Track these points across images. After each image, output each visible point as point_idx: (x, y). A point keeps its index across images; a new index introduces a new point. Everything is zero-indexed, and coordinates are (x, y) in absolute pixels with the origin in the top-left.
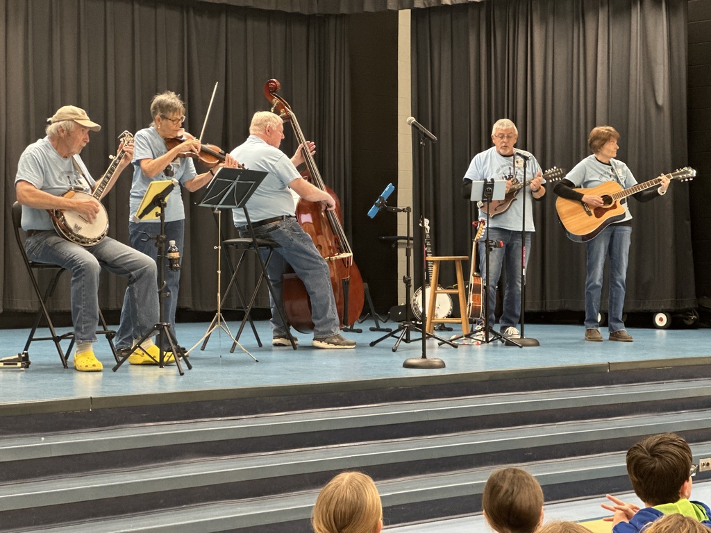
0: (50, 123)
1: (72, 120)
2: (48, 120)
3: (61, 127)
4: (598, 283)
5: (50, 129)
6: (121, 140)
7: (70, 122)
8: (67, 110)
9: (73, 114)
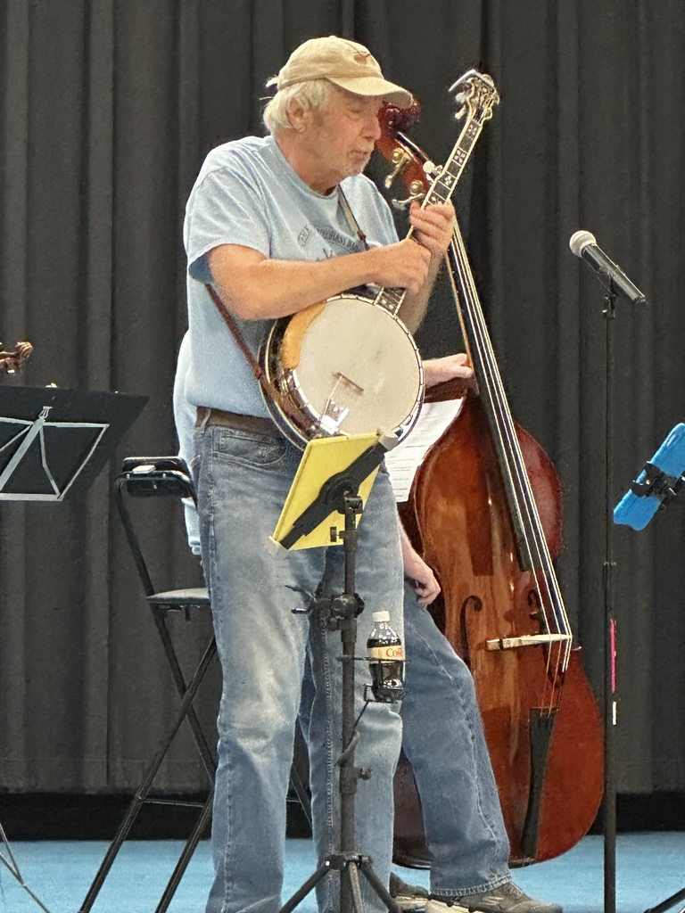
0: (273, 90)
1: (324, 79)
2: (269, 84)
3: (293, 101)
5: (272, 111)
6: (460, 97)
7: (320, 86)
8: (313, 49)
9: (328, 60)
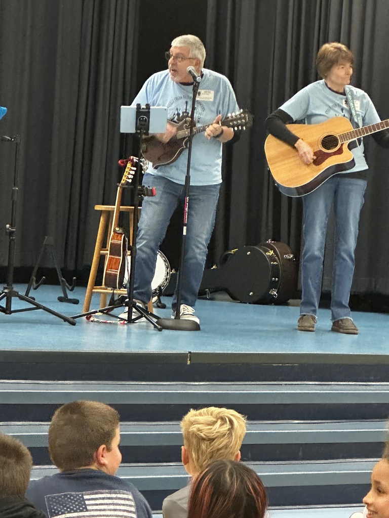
4: (317, 253)
